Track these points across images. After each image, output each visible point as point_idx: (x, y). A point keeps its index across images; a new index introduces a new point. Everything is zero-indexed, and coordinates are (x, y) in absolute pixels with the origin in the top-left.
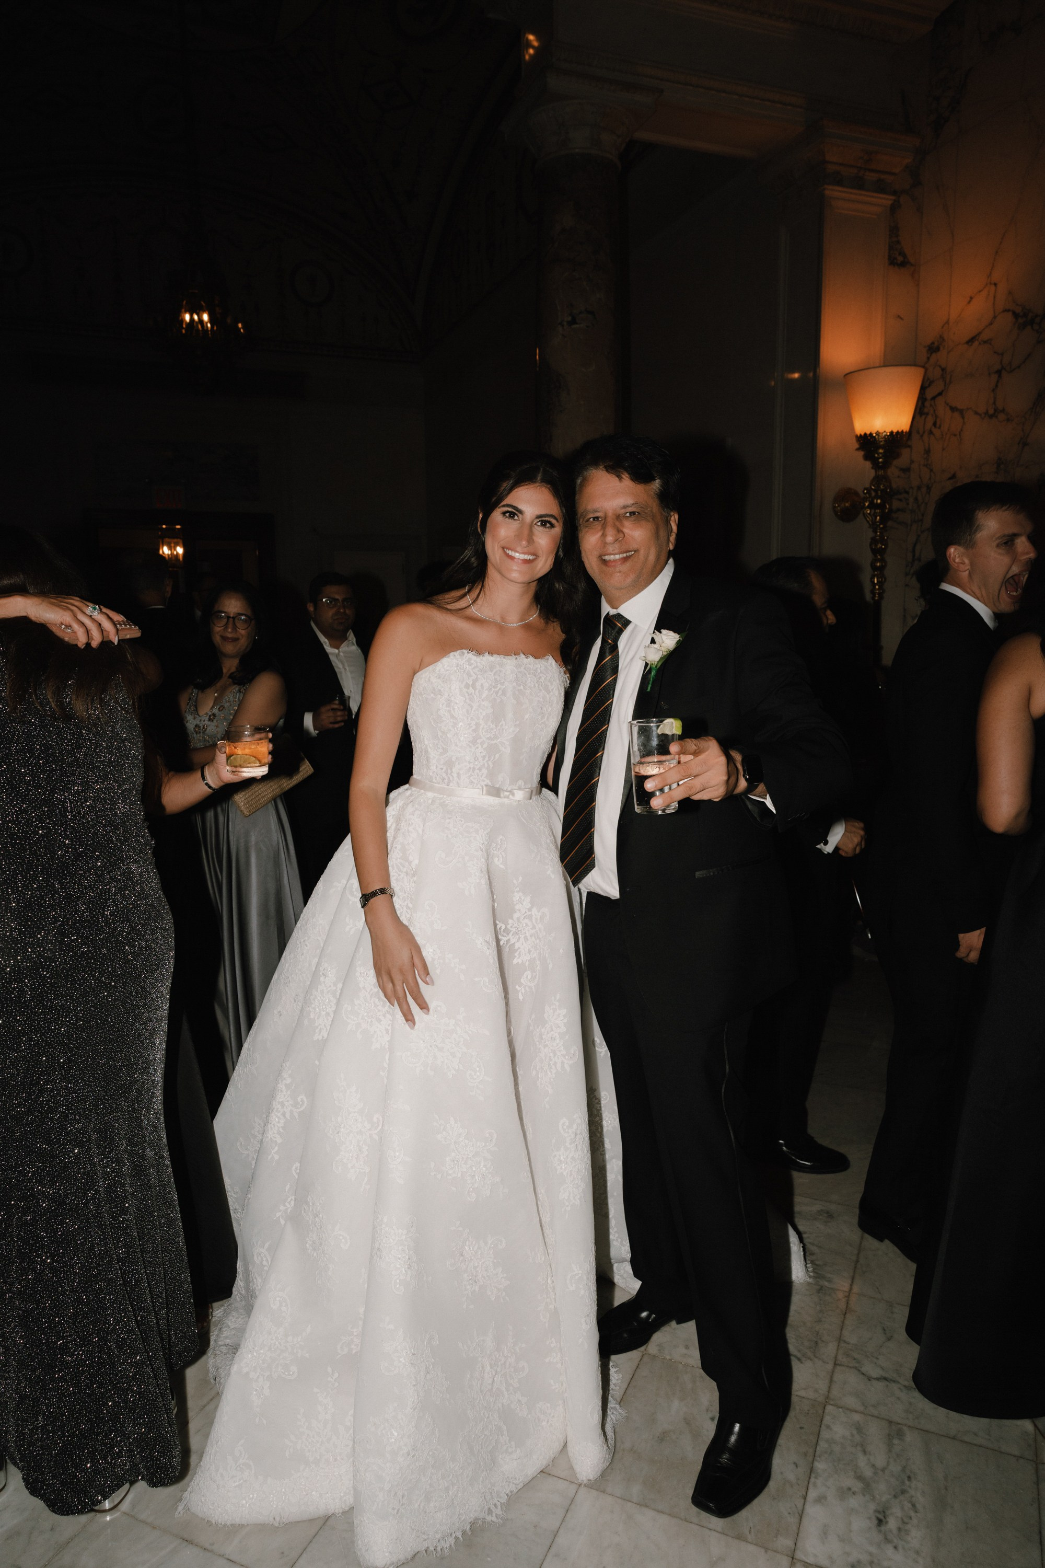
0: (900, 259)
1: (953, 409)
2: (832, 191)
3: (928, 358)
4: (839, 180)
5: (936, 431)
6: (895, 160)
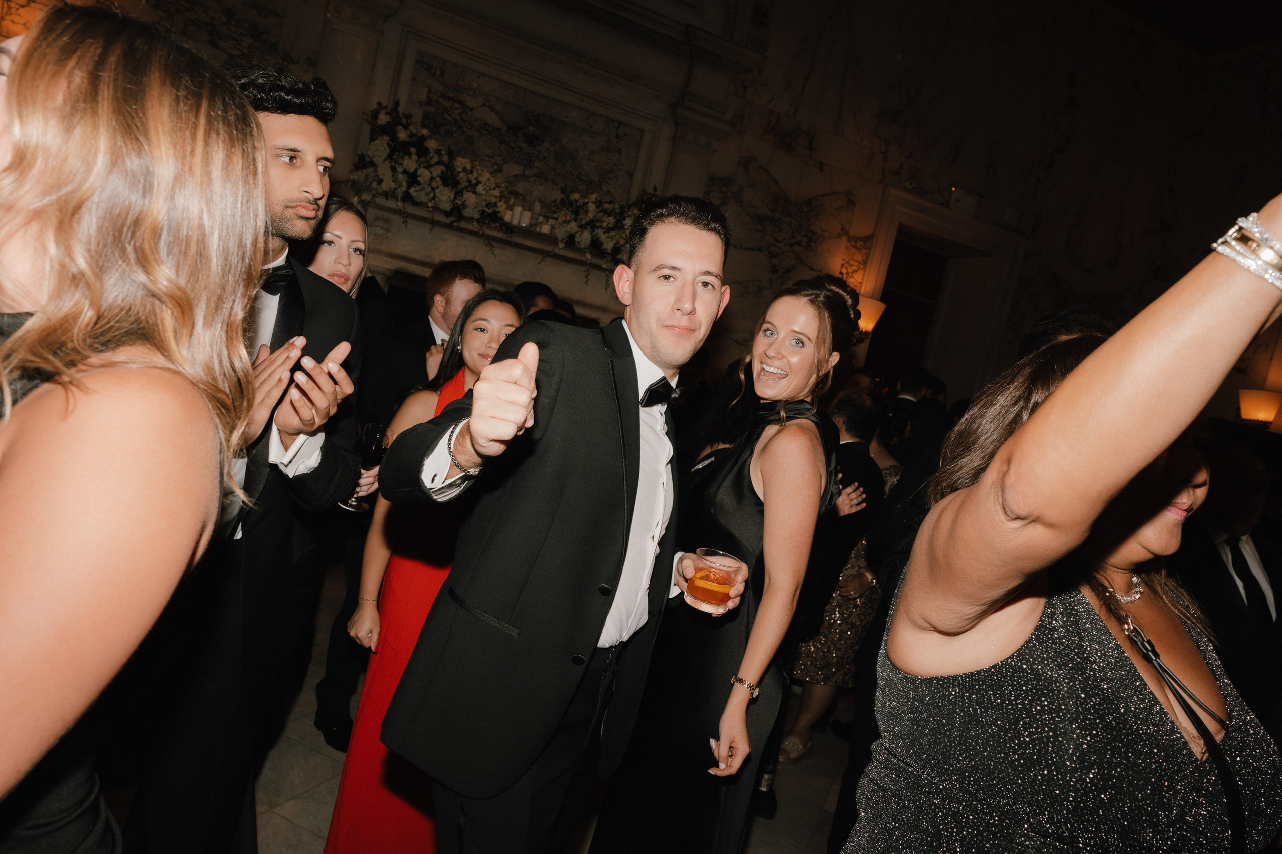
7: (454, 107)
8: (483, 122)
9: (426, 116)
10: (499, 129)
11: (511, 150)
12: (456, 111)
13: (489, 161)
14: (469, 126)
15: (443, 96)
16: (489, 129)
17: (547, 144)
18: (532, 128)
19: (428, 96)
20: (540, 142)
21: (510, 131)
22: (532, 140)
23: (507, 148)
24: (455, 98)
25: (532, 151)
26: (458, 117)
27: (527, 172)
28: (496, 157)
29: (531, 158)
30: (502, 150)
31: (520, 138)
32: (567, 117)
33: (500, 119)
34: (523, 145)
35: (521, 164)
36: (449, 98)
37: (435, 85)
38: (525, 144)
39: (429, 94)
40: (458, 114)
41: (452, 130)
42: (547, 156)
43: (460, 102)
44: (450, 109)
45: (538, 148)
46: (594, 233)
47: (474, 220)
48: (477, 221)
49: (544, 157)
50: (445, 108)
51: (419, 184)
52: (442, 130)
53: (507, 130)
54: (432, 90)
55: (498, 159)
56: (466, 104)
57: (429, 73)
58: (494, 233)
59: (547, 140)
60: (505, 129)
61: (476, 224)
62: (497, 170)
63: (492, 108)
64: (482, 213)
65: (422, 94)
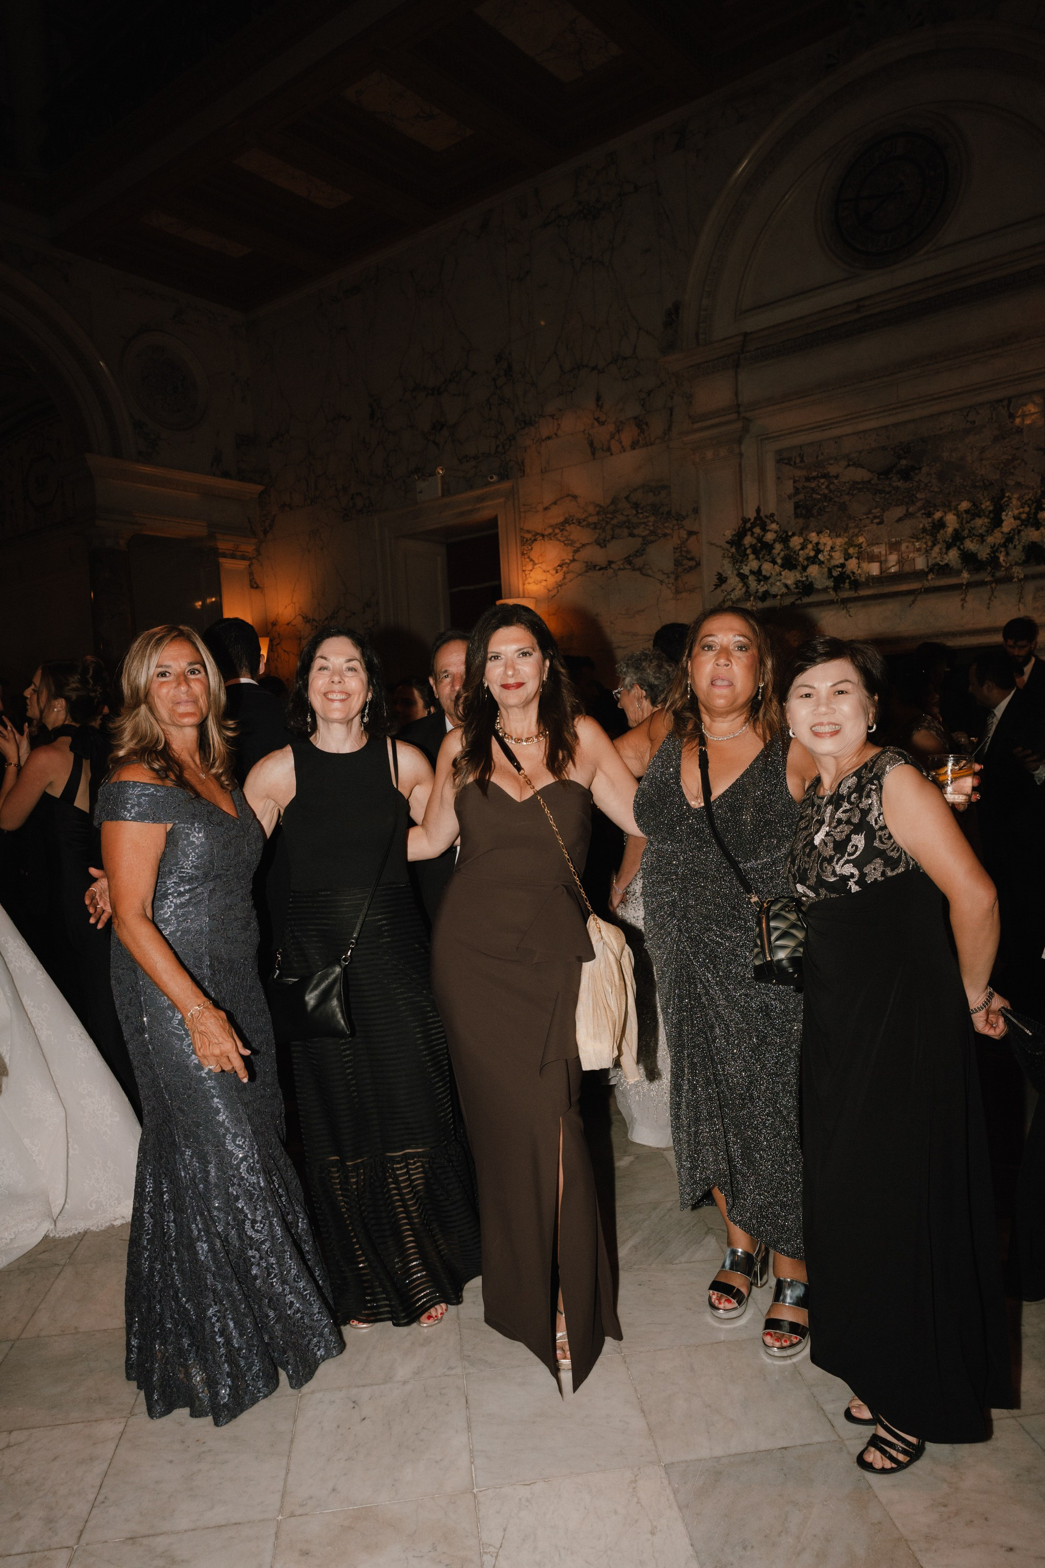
0: (255, 586)
1: (285, 651)
2: (222, 560)
3: (272, 628)
4: (224, 556)
5: (279, 659)
6: (249, 548)
7: (820, 484)
8: (851, 483)
9: (797, 506)
10: (869, 482)
11: (887, 496)
12: (823, 487)
13: (868, 518)
14: (839, 494)
15: (808, 479)
16: (860, 486)
17: (925, 470)
18: (904, 462)
19: (794, 487)
20: (917, 471)
21: (881, 477)
22: (906, 475)
23: (883, 495)
24: (820, 475)
25: (911, 485)
26: (826, 491)
27: (911, 510)
28: (873, 511)
29: (912, 492)
30: (879, 500)
31: (894, 479)
32: (941, 429)
33: (869, 470)
34: (899, 484)
35: (902, 504)
36: (814, 478)
37: (799, 473)
38: (901, 482)
39: (796, 485)
40: (826, 488)
41: (824, 506)
42: (929, 482)
43: (825, 476)
44: (817, 488)
45: (917, 479)
46: (962, 547)
47: (829, 588)
48: (832, 588)
49: (926, 485)
50: (813, 489)
51: (766, 578)
52: (815, 512)
53: (878, 477)
54: (797, 479)
55: (876, 511)
56: (831, 475)
57: (791, 465)
58: (846, 594)
59: (925, 465)
60: (876, 478)
61: (832, 592)
62: (878, 524)
63: (858, 465)
64: (832, 579)
65: (789, 487)
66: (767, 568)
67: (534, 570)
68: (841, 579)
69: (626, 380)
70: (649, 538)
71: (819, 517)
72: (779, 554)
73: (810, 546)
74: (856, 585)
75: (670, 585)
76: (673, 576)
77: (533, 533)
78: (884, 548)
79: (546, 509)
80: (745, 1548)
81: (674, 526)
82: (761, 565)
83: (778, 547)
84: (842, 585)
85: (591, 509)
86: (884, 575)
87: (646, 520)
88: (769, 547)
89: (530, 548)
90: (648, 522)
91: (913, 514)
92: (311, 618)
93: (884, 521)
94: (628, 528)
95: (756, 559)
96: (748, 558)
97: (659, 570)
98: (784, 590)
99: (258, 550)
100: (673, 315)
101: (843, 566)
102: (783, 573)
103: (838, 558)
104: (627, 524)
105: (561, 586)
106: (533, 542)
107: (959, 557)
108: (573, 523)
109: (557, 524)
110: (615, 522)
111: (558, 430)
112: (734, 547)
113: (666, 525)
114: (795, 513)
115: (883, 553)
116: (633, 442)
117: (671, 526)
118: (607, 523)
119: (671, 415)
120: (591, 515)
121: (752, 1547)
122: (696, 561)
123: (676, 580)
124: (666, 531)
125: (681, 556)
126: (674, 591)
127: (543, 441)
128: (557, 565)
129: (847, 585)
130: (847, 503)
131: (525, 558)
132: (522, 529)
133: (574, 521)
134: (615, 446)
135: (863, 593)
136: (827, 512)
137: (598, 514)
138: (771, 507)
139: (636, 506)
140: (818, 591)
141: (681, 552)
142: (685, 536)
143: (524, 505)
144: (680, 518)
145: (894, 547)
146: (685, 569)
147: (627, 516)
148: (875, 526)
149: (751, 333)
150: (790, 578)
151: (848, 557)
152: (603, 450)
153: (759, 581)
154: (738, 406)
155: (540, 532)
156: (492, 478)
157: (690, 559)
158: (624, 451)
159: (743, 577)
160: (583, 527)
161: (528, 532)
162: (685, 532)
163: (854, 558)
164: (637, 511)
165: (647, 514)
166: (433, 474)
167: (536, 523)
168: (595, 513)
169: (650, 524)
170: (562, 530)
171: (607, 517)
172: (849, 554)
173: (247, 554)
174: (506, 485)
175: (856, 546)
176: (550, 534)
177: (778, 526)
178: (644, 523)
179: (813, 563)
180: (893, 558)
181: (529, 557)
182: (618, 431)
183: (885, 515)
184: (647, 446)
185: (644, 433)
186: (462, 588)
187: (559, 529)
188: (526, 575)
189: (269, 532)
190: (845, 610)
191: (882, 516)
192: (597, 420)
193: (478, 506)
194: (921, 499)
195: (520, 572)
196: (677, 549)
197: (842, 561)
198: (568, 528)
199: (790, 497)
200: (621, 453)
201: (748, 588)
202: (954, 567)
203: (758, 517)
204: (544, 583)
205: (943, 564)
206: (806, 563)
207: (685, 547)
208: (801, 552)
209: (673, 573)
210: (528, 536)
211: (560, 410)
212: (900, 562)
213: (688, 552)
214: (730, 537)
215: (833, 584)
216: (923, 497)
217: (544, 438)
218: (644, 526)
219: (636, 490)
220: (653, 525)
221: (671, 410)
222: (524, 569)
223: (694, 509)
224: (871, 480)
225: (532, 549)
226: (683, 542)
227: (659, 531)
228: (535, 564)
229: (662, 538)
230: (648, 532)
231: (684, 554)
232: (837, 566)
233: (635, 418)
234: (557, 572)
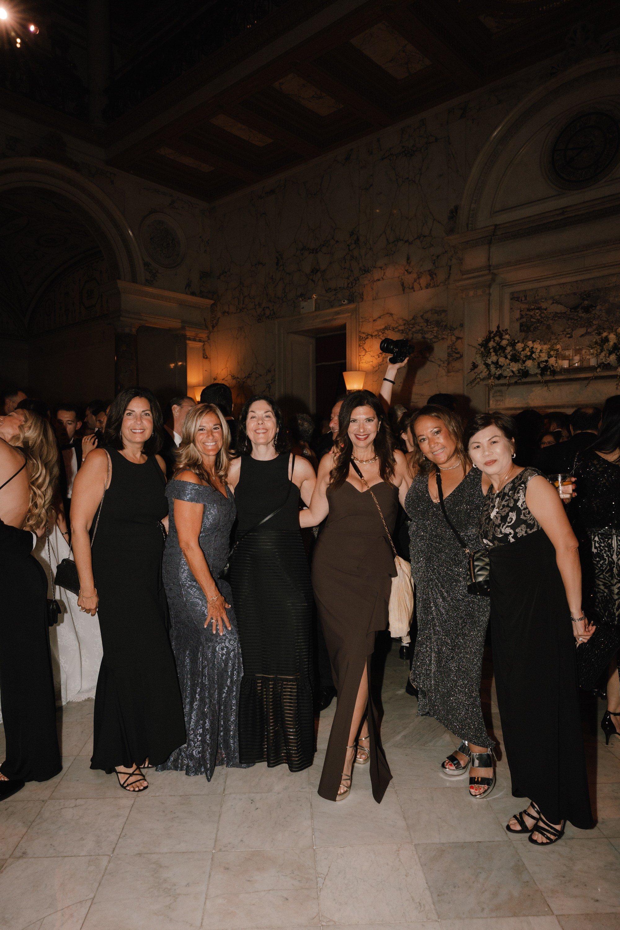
0: (206, 357)
2: (188, 342)
4: (190, 340)
6: (203, 335)
7: (536, 313)
8: (554, 313)
9: (521, 325)
10: (565, 313)
11: (575, 322)
13: (563, 334)
14: (547, 319)
15: (529, 310)
16: (559, 315)
17: (598, 308)
18: (586, 302)
19: (520, 314)
20: (593, 308)
21: (572, 310)
22: (587, 310)
23: (573, 321)
24: (536, 308)
25: (590, 316)
26: (539, 317)
27: (589, 330)
28: (567, 330)
29: (590, 320)
30: (570, 324)
31: (580, 312)
32: (609, 284)
33: (565, 306)
34: (583, 315)
35: (584, 327)
36: (532, 310)
37: (524, 306)
38: (584, 314)
39: (521, 313)
40: (539, 315)
41: (538, 326)
42: (601, 315)
43: (538, 309)
44: (534, 315)
45: (593, 312)
46: (618, 353)
47: (538, 374)
48: (540, 374)
49: (599, 316)
50: (531, 316)
51: (501, 367)
52: (532, 329)
53: (570, 311)
54: (522, 309)
55: (569, 330)
56: (542, 308)
57: (519, 301)
58: (548, 378)
59: (599, 304)
60: (569, 311)
61: (539, 376)
62: (569, 337)
63: (558, 303)
64: (540, 369)
65: (517, 314)
66: (502, 360)
67: (366, 355)
68: (545, 369)
69: (425, 248)
70: (434, 340)
71: (534, 332)
72: (509, 353)
73: (528, 349)
74: (554, 373)
75: (445, 368)
76: (446, 362)
77: (366, 334)
78: (572, 352)
79: (374, 320)
80: (455, 887)
81: (448, 333)
82: (498, 359)
83: (509, 349)
84: (546, 373)
85: (401, 322)
86: (571, 367)
87: (432, 330)
88: (503, 349)
89: (364, 342)
90: (434, 330)
91: (590, 333)
92: (236, 377)
93: (572, 336)
94: (422, 334)
95: (496, 355)
96: (491, 355)
97: (439, 359)
98: (511, 374)
99: (208, 337)
100: (454, 213)
101: (547, 361)
102: (511, 364)
103: (544, 357)
104: (421, 331)
105: (381, 365)
106: (366, 339)
107: (616, 359)
108: (390, 329)
109: (380, 330)
110: (414, 330)
111: (384, 276)
112: (483, 348)
113: (444, 333)
114: (520, 329)
115: (571, 355)
116: (427, 284)
117: (447, 333)
118: (410, 330)
119: (450, 270)
120: (400, 325)
121: (459, 887)
122: (460, 355)
123: (448, 365)
124: (444, 336)
125: (452, 351)
126: (446, 371)
127: (375, 282)
128: (379, 353)
129: (548, 373)
130: (551, 325)
131: (361, 349)
132: (360, 331)
133: (390, 328)
134: (416, 286)
135: (557, 377)
136: (539, 329)
137: (404, 324)
138: (506, 325)
139: (427, 321)
140: (532, 375)
141: (452, 348)
142: (455, 340)
143: (362, 318)
144: (452, 329)
145: (578, 351)
146: (453, 359)
147: (421, 327)
148: (567, 339)
149: (499, 225)
150: (515, 367)
151: (550, 356)
152: (409, 288)
153: (497, 368)
154: (490, 266)
155: (370, 334)
156: (344, 302)
157: (456, 353)
158: (422, 289)
159: (487, 365)
160: (395, 332)
161: (364, 333)
162: (455, 337)
163: (553, 357)
164: (427, 324)
165: (433, 326)
166: (310, 298)
167: (368, 328)
168: (403, 324)
169: (435, 332)
170: (383, 333)
171: (410, 327)
172: (551, 355)
173: (202, 339)
174: (352, 306)
175: (555, 350)
176: (376, 335)
177: (510, 336)
178: (431, 331)
179: (529, 359)
180: (577, 358)
181: (363, 348)
182: (419, 278)
183: (573, 333)
184: (435, 287)
185: (433, 280)
186: (323, 363)
187: (381, 332)
188: (361, 358)
189: (215, 327)
190: (547, 387)
191: (572, 333)
192: (407, 271)
193: (335, 317)
194: (596, 324)
195: (357, 356)
196: (449, 347)
197: (546, 358)
198: (386, 332)
199: (517, 320)
200: (419, 290)
201: (490, 371)
202: (613, 365)
203: (498, 331)
204: (371, 363)
205: (606, 363)
206: (525, 359)
207: (454, 346)
208: (522, 352)
209: (446, 361)
210: (364, 336)
211: (386, 264)
212: (581, 361)
213: (456, 349)
214: (481, 342)
215: (540, 372)
216: (597, 323)
217: (375, 280)
218: (431, 333)
219: (427, 312)
220: (436, 333)
221: (450, 267)
222: (360, 354)
223: (461, 324)
224: (566, 312)
225: (365, 343)
226: (454, 343)
227: (440, 336)
228: (366, 352)
229: (441, 340)
230: (433, 336)
231: (453, 349)
232: (543, 362)
233: (429, 271)
234: (379, 357)
